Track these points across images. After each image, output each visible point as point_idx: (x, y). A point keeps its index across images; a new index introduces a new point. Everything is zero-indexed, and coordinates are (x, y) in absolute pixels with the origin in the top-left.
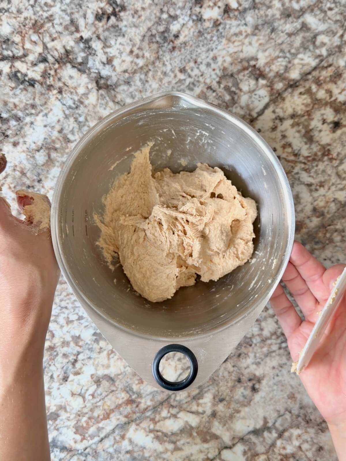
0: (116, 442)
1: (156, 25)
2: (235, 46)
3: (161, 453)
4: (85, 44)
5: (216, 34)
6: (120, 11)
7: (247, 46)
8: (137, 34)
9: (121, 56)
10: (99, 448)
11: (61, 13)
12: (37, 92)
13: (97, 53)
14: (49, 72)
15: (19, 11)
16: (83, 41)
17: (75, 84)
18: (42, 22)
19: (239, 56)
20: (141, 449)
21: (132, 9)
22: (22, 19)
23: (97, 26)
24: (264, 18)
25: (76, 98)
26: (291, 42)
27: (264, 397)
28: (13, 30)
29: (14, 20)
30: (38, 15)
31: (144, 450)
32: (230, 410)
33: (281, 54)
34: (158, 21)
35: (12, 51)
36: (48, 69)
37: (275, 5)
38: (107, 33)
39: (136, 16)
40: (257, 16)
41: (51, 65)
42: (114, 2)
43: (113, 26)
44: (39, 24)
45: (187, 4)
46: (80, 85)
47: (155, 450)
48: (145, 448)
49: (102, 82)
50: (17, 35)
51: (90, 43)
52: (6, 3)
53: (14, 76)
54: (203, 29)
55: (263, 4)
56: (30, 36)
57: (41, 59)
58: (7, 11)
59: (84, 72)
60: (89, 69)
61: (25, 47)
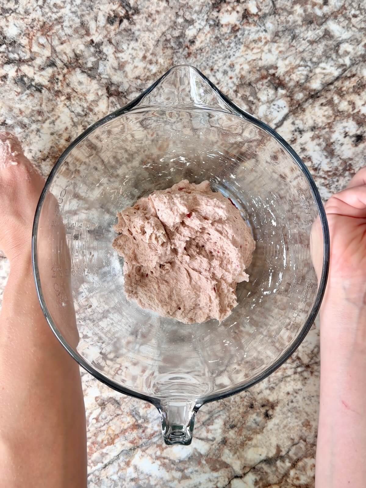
0: (120, 469)
1: (171, 29)
2: (253, 54)
3: (168, 481)
4: (96, 48)
5: (234, 40)
6: (133, 14)
7: (266, 53)
8: (150, 39)
9: (133, 61)
10: (102, 475)
11: (71, 15)
12: (44, 97)
13: (108, 58)
14: (57, 76)
15: (27, 12)
16: (94, 45)
17: (84, 91)
18: (51, 24)
19: (258, 63)
20: (147, 477)
21: (145, 12)
22: (30, 20)
23: (109, 30)
24: (284, 25)
25: (85, 105)
26: (313, 50)
27: (278, 425)
28: (20, 32)
29: (21, 21)
30: (46, 16)
31: (150, 478)
32: (241, 438)
33: (302, 63)
34: (173, 25)
35: (18, 54)
36: (56, 73)
37: (296, 10)
38: (119, 37)
39: (150, 20)
40: (278, 22)
41: (59, 70)
42: (127, 5)
43: (125, 30)
44: (48, 26)
45: (204, 7)
46: (90, 91)
47: (162, 478)
48: (150, 476)
49: (113, 88)
50: (24, 37)
51: (101, 47)
52: (14, 4)
53: (20, 80)
54: (220, 34)
55: (284, 9)
56: (38, 38)
57: (48, 63)
58: (14, 11)
59: (95, 78)
60: (100, 75)
61: (32, 50)
